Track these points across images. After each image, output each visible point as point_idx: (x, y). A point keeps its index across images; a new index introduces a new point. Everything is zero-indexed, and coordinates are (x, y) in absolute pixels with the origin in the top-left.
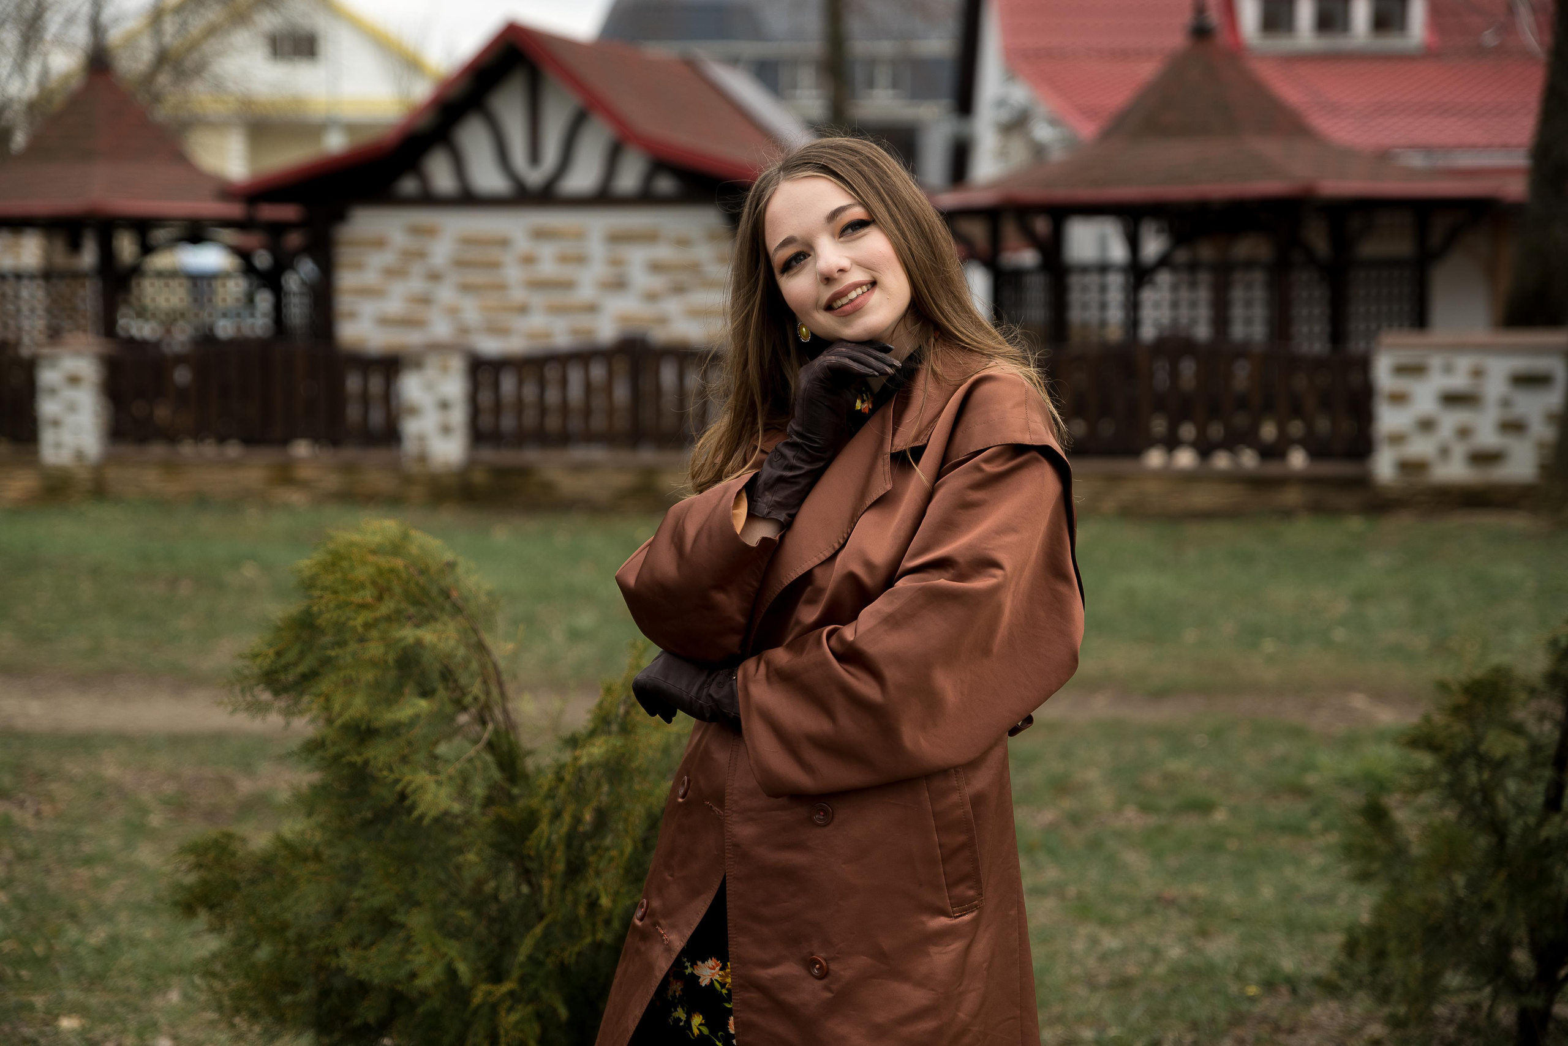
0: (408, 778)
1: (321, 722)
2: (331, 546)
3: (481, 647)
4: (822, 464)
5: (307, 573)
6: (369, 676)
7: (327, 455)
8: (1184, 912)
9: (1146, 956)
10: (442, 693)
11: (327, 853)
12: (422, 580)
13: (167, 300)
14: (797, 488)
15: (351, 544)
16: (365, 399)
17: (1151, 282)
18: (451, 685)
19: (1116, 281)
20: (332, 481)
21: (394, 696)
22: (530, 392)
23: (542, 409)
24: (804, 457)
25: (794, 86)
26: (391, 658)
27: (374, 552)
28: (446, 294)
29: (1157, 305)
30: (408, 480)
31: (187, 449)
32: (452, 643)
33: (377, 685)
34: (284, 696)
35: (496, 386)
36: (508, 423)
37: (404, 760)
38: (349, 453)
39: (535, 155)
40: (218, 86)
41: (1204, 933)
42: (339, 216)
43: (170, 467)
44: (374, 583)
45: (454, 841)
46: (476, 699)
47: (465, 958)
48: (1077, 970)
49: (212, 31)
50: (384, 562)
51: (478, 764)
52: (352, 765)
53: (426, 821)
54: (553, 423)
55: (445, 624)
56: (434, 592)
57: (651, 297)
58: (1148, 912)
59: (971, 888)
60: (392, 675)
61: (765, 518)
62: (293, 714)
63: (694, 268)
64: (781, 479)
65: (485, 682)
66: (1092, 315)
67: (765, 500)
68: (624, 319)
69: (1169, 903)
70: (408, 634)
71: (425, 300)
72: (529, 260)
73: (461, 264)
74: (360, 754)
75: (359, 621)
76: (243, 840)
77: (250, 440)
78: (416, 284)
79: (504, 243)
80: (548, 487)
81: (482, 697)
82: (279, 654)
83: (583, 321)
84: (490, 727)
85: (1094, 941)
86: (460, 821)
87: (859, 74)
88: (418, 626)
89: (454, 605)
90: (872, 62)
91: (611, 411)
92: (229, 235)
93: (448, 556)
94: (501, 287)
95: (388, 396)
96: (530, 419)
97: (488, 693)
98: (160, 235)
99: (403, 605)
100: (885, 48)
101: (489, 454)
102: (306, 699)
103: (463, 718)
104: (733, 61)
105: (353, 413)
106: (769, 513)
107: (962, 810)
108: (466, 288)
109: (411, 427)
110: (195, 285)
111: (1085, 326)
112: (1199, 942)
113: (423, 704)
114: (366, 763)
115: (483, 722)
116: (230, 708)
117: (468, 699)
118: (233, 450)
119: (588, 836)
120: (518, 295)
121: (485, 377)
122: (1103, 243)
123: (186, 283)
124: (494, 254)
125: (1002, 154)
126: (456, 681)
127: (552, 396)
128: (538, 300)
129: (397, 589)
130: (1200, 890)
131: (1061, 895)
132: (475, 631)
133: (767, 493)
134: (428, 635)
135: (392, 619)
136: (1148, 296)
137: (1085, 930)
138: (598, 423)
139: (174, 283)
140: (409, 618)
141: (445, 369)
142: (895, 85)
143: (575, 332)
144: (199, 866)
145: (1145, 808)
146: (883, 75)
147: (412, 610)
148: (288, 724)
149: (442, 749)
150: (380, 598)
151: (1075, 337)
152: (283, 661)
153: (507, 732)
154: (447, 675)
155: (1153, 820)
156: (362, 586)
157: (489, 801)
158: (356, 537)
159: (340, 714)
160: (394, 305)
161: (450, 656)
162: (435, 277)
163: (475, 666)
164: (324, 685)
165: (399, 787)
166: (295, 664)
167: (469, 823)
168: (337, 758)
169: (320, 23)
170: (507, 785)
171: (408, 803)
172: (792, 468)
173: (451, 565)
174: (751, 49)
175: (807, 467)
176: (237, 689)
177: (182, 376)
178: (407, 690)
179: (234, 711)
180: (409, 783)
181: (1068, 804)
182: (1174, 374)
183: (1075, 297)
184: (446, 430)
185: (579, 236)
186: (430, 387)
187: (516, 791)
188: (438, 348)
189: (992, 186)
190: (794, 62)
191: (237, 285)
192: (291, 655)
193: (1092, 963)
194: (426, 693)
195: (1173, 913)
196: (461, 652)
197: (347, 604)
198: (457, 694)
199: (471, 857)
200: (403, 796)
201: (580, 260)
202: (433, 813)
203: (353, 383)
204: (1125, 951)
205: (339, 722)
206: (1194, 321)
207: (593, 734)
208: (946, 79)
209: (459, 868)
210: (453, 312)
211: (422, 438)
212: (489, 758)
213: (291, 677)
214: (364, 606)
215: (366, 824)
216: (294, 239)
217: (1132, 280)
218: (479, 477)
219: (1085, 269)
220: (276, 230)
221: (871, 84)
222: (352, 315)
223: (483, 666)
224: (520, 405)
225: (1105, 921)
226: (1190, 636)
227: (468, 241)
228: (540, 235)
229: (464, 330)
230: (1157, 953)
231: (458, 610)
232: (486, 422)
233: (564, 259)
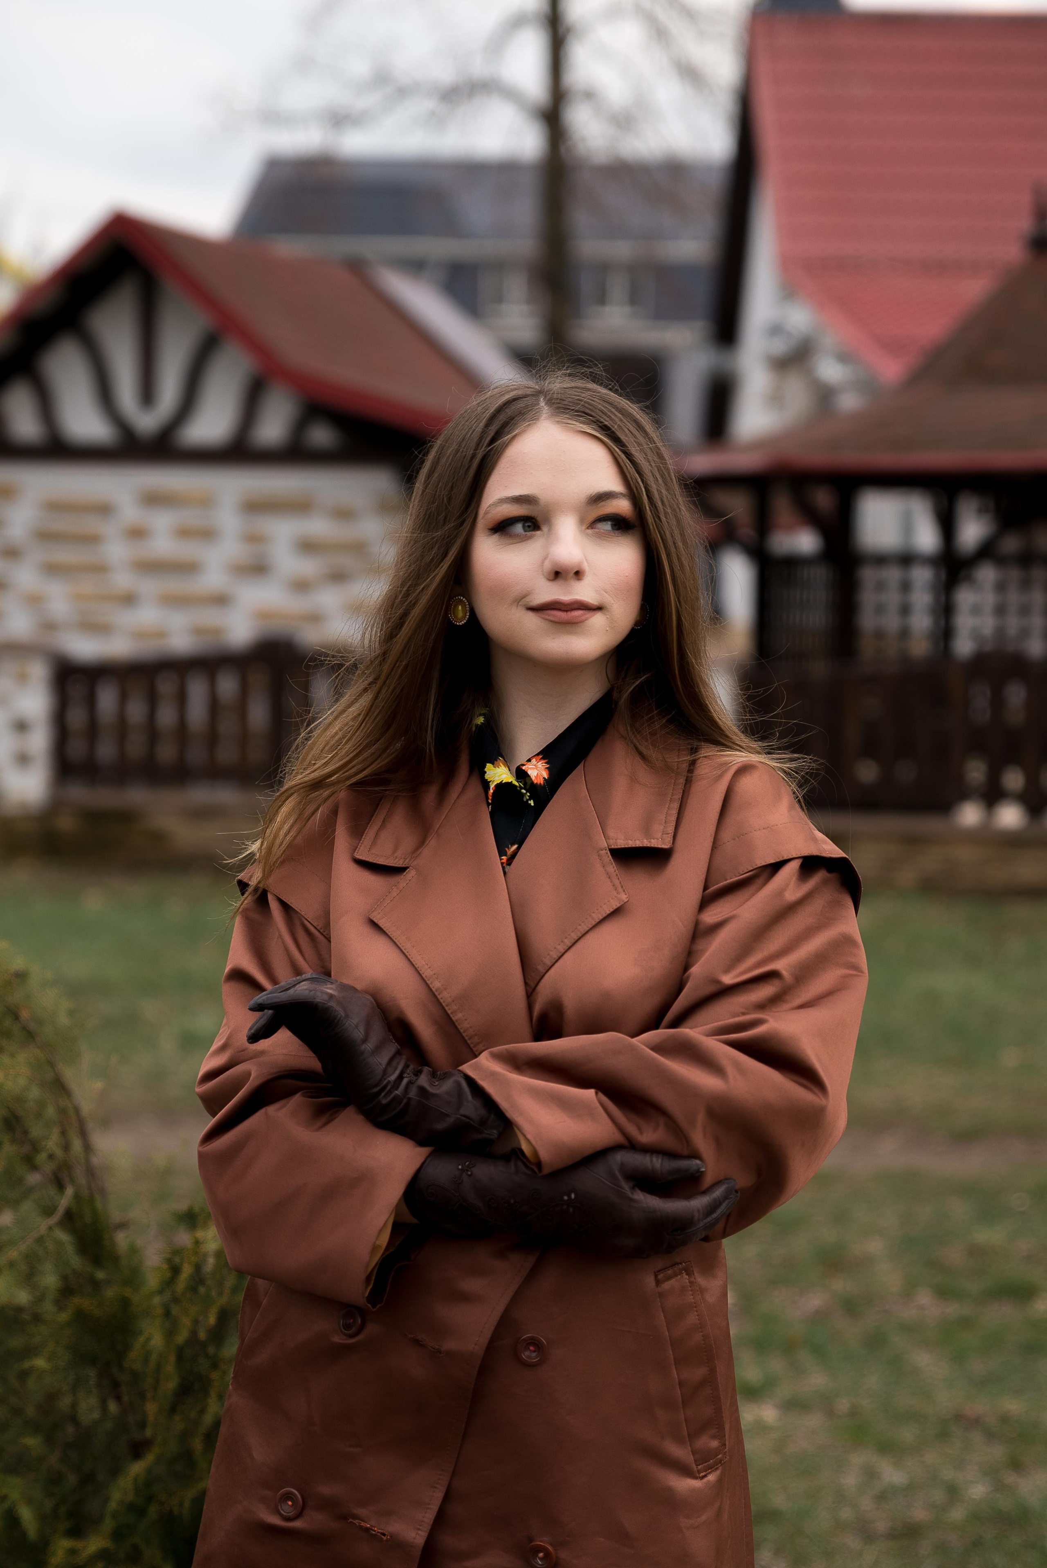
3: (59, 1086)
8: (990, 1436)
9: (938, 1496)
10: (8, 1147)
17: (969, 579)
18: (19, 1136)
19: (922, 576)
22: (136, 711)
23: (152, 733)
25: (499, 299)
28: (26, 576)
29: (976, 610)
32: (22, 1082)
35: (91, 701)
36: (106, 751)
39: (147, 393)
41: (1016, 1465)
45: (16, 1342)
46: (51, 1157)
47: (29, 1501)
48: (846, 1514)
51: (51, 1247)
54: (166, 753)
55: (12, 1056)
57: (301, 586)
58: (943, 1435)
59: (714, 1437)
63: (358, 548)
65: (63, 1133)
66: (891, 622)
68: (263, 615)
69: (973, 1423)
72: (137, 534)
73: (45, 536)
79: (104, 510)
80: (158, 838)
81: (59, 1153)
83: (210, 617)
84: (69, 1191)
85: (871, 1474)
86: (26, 1316)
87: (586, 284)
89: (24, 1028)
90: (604, 268)
91: (244, 738)
93: (18, 962)
94: (100, 569)
96: (136, 747)
97: (66, 1147)
100: (622, 250)
101: (80, 793)
103: (33, 1178)
107: (702, 1334)
108: (53, 570)
111: (879, 634)
112: (1010, 1478)
115: (61, 1187)
117: (42, 1157)
120: (123, 579)
121: (77, 690)
122: (908, 527)
124: (92, 524)
125: (775, 399)
126: (26, 1132)
127: (166, 716)
128: (149, 587)
130: (1013, 1406)
131: (830, 1413)
132: (51, 1064)
136: (965, 597)
137: (858, 1459)
138: (227, 754)
141: (22, 678)
142: (634, 298)
143: (198, 631)
145: (943, 1293)
146: (618, 287)
151: (867, 648)
153: (92, 1200)
154: (14, 1123)
155: (953, 1310)
157: (67, 1291)
161: (19, 1099)
162: (11, 553)
163: (51, 1111)
167: (37, 1318)
170: (89, 1270)
173: (21, 976)
181: (841, 1285)
182: (998, 703)
183: (868, 598)
184: (23, 759)
185: (206, 502)
186: (3, 701)
187: (100, 1275)
188: (14, 649)
189: (759, 444)
190: (500, 267)
193: (866, 1504)
195: (977, 1437)
198: (26, 1149)
199: (40, 1363)
201: (207, 534)
204: (911, 1489)
206: (1025, 633)
208: (702, 293)
209: (24, 1375)
210: (35, 601)
212: (63, 1236)
217: (943, 576)
218: (66, 823)
219: (881, 560)
221: (602, 298)
223: (62, 1112)
224: (122, 726)
225: (886, 1448)
226: (1010, 1058)
227: (56, 506)
228: (153, 500)
229: (50, 626)
230: (953, 1492)
231: (30, 1036)
232: (77, 749)
233: (185, 533)
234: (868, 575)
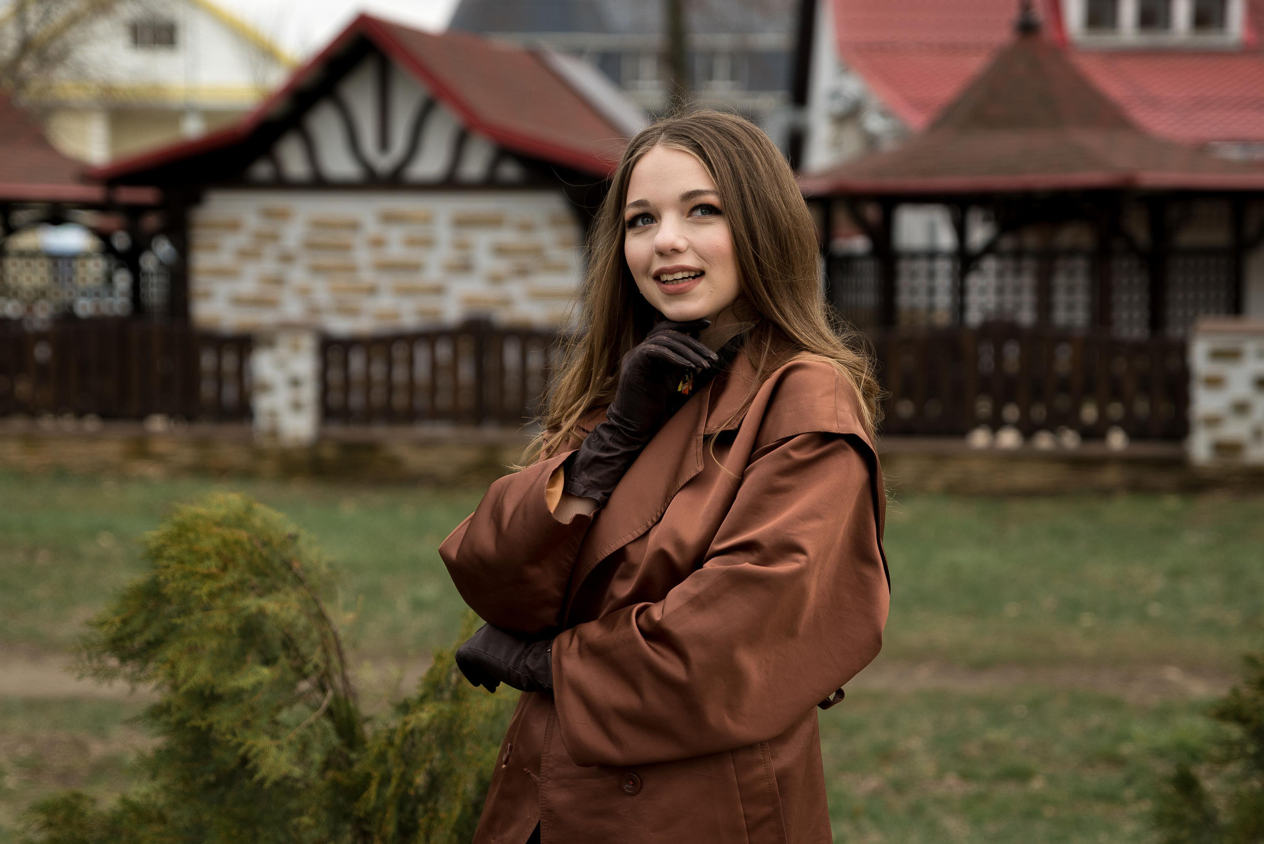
0: (250, 742)
1: (166, 689)
2: (177, 518)
3: (321, 617)
4: (638, 447)
5: (153, 545)
6: (213, 644)
7: (182, 430)
10: (283, 661)
11: (171, 815)
12: (265, 552)
13: (29, 279)
14: (613, 468)
15: (197, 516)
16: (219, 376)
17: (977, 268)
18: (292, 653)
19: (943, 267)
20: (186, 455)
21: (236, 663)
22: (378, 370)
23: (390, 386)
24: (620, 440)
25: (636, 77)
26: (234, 626)
27: (219, 524)
28: (298, 275)
29: (983, 291)
30: (259, 454)
31: (47, 423)
32: (293, 612)
33: (221, 652)
34: (130, 663)
35: (345, 364)
36: (356, 400)
37: (247, 724)
38: (203, 428)
39: (384, 143)
40: (80, 72)
42: (195, 199)
43: (30, 441)
44: (219, 554)
45: (293, 804)
46: (316, 667)
49: (74, 20)
50: (229, 534)
51: (318, 730)
52: (196, 729)
53: (267, 785)
54: (400, 400)
55: (287, 594)
56: (277, 563)
57: (496, 279)
60: (236, 642)
61: (581, 497)
62: (139, 680)
63: (537, 251)
64: (597, 460)
65: (325, 651)
66: (921, 300)
67: (581, 480)
68: (469, 301)
70: (251, 603)
71: (278, 281)
72: (378, 243)
73: (312, 246)
74: (204, 719)
75: (204, 590)
76: (93, 801)
77: (107, 415)
78: (268, 266)
79: (354, 226)
80: (395, 462)
81: (322, 665)
82: (125, 622)
83: (430, 303)
84: (330, 693)
86: (300, 785)
87: (699, 66)
88: (260, 596)
89: (296, 576)
90: (711, 54)
91: (456, 389)
92: (89, 217)
93: (291, 528)
94: (351, 269)
95: (242, 373)
96: (378, 396)
97: (328, 661)
98: (21, 216)
99: (247, 576)
100: (724, 41)
101: (338, 431)
102: (152, 665)
103: (304, 686)
104: (578, 53)
105: (207, 389)
106: (585, 492)
108: (317, 270)
109: (263, 404)
110: (56, 265)
111: (913, 310)
113: (265, 672)
114: (210, 727)
115: (323, 689)
116: (77, 674)
117: (309, 667)
118: (91, 424)
119: (420, 800)
120: (367, 276)
121: (335, 356)
123: (46, 262)
124: (344, 237)
125: (836, 144)
126: (297, 650)
127: (400, 374)
128: (386, 281)
129: (242, 560)
132: (316, 601)
133: (583, 473)
134: (270, 605)
135: (237, 588)
136: (974, 282)
138: (444, 400)
139: (36, 263)
140: (253, 588)
141: (296, 348)
142: (733, 76)
143: (422, 313)
144: (49, 825)
145: (966, 776)
146: (722, 67)
147: (255, 581)
148: (133, 690)
149: (284, 716)
150: (224, 569)
151: (904, 321)
152: (128, 629)
153: (346, 700)
154: (288, 644)
155: (973, 788)
156: (207, 556)
157: (327, 766)
158: (202, 510)
159: (185, 681)
160: (247, 286)
161: (291, 625)
162: (287, 258)
163: (315, 635)
164: (170, 653)
165: (241, 751)
166: (141, 632)
167: (308, 786)
168: (181, 723)
169: (180, 13)
170: (345, 750)
171: (250, 766)
172: (608, 449)
173: (294, 538)
174: (595, 41)
175: (622, 450)
176: (84, 655)
177: (42, 352)
178: (249, 658)
179: (81, 677)
180: (251, 747)
181: (891, 771)
182: (999, 358)
183: (904, 282)
184: (297, 406)
185: (427, 220)
186: (281, 364)
187: (353, 756)
188: (291, 327)
189: (826, 174)
190: (636, 54)
191: (96, 265)
192: (137, 623)
194: (268, 662)
196: (303, 621)
197: (193, 574)
198: (297, 663)
199: (307, 820)
200: (245, 760)
201: (428, 243)
202: (274, 776)
203: (207, 361)
205: (184, 689)
206: (1018, 306)
207: (423, 699)
208: (782, 71)
209: (296, 830)
210: (304, 292)
211: (273, 414)
212: (328, 724)
213: (138, 642)
214: (209, 576)
215: (209, 787)
216: (151, 221)
217: (959, 266)
218: (328, 452)
219: (914, 255)
220: (134, 212)
221: (710, 75)
222: (207, 295)
223: (323, 636)
224: (368, 382)
226: (1012, 610)
227: (319, 225)
228: (389, 219)
229: (315, 311)
231: (299, 581)
232: (335, 398)
233: (412, 242)
234: (904, 266)
